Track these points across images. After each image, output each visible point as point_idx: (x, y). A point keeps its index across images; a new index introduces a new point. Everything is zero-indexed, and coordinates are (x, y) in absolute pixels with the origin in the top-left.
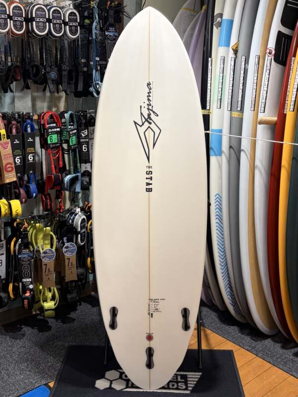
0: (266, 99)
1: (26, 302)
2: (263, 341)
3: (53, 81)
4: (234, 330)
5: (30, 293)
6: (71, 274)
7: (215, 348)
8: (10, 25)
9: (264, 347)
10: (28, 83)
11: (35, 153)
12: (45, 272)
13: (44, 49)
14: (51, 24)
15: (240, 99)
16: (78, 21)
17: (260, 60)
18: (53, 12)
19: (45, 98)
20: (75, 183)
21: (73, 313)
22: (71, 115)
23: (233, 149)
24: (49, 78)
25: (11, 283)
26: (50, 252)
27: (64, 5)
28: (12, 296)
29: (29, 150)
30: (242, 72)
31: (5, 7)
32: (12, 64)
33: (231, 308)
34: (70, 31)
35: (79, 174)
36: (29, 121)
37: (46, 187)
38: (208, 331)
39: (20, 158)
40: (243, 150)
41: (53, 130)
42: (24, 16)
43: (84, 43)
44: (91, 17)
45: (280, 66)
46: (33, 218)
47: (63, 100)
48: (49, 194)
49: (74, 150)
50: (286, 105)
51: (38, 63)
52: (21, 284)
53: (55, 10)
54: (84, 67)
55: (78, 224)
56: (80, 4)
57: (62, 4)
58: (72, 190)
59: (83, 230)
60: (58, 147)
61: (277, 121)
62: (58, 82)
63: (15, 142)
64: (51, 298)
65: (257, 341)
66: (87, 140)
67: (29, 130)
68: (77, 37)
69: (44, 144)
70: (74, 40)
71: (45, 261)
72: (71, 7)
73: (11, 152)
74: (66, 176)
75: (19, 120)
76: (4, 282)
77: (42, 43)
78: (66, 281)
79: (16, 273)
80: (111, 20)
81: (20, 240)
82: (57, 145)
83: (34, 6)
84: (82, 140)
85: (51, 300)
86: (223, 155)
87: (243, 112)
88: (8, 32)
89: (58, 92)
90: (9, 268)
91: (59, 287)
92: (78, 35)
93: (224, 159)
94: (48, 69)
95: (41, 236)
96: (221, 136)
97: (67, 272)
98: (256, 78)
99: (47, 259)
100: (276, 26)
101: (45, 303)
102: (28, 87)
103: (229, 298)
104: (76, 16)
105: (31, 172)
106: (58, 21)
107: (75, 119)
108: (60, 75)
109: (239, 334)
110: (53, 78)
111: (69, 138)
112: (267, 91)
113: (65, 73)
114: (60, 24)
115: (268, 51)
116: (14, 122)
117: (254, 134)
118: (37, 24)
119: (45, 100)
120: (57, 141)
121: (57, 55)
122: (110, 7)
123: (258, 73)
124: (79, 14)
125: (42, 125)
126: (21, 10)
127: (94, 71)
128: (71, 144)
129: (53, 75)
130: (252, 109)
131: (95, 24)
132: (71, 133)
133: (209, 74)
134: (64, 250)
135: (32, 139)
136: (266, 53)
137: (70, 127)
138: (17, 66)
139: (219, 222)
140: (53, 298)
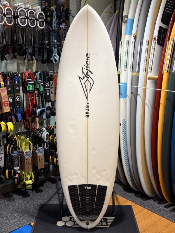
0: (152, 65)
1: (16, 180)
2: (148, 201)
3: (30, 53)
4: (132, 195)
5: (18, 175)
6: (41, 165)
7: (122, 205)
8: (5, 20)
9: (148, 203)
10: (15, 55)
11: (20, 95)
12: (27, 164)
13: (24, 34)
14: (29, 20)
15: (137, 65)
16: (44, 18)
17: (149, 42)
18: (30, 13)
19: (24, 64)
20: (43, 114)
21: (42, 187)
22: (40, 74)
23: (133, 94)
24: (28, 52)
25: (7, 170)
26: (29, 152)
27: (36, 9)
28: (7, 177)
29: (17, 94)
30: (139, 50)
31: (2, 9)
32: (6, 43)
33: (130, 183)
34: (40, 24)
35: (45, 109)
36: (16, 77)
37: (26, 116)
38: (118, 196)
39: (12, 99)
40: (139, 95)
41: (30, 82)
42: (13, 15)
43: (47, 31)
44: (51, 16)
45: (160, 46)
46: (19, 133)
47: (35, 65)
48: (28, 120)
49: (42, 95)
50: (163, 68)
51: (21, 43)
52: (13, 170)
53: (31, 12)
54: (47, 46)
55: (44, 137)
56: (45, 8)
57: (34, 8)
58: (41, 117)
59: (48, 141)
60: (32, 93)
61: (158, 78)
62: (33, 54)
63: (9, 89)
64: (30, 178)
65: (145, 200)
66: (49, 89)
67: (16, 82)
68: (43, 28)
69: (25, 91)
70: (42, 30)
71: (26, 157)
72: (40, 10)
73: (6, 94)
74: (37, 110)
75: (11, 76)
76: (3, 169)
77: (23, 31)
78: (38, 169)
79: (10, 164)
80: (63, 18)
81: (12, 145)
82: (32, 91)
83: (19, 9)
84: (46, 89)
85: (30, 179)
86: (127, 97)
87: (139, 73)
88: (3, 24)
89: (32, 60)
90: (6, 161)
91: (34, 172)
92: (44, 27)
93: (128, 100)
94: (27, 47)
95: (24, 143)
96: (126, 86)
97: (39, 164)
98: (146, 53)
99: (28, 156)
100: (159, 23)
101: (26, 181)
102: (15, 57)
103: (129, 177)
104: (43, 15)
105: (18, 107)
106: (33, 18)
107: (42, 76)
108: (34, 50)
109: (135, 197)
110: (30, 52)
111: (39, 87)
112: (153, 61)
113: (37, 49)
114: (34, 20)
115: (154, 38)
116: (8, 78)
117: (145, 86)
118: (21, 20)
119: (24, 65)
120: (32, 89)
121: (31, 38)
122: (63, 10)
123: (148, 50)
124: (45, 14)
125: (24, 79)
126: (11, 11)
127: (54, 48)
128: (40, 91)
129: (30, 50)
130: (144, 71)
131: (54, 21)
132: (40, 84)
133: (120, 50)
134: (37, 151)
135: (18, 87)
136: (152, 39)
137: (39, 81)
138: (9, 45)
139: (124, 135)
140: (31, 179)
